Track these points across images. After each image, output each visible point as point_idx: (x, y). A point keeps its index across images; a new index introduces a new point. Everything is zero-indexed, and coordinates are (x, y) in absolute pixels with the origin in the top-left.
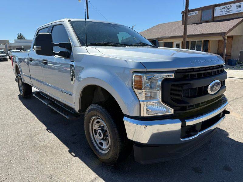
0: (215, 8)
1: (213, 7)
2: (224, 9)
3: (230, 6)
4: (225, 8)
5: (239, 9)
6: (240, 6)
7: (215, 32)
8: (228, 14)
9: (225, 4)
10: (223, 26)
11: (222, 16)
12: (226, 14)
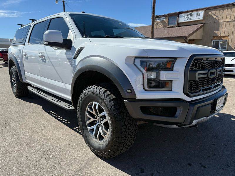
0: (179, 15)
1: (178, 14)
2: (187, 17)
3: (192, 14)
4: (187, 15)
5: (198, 17)
6: (199, 14)
7: (179, 36)
8: (190, 21)
9: (188, 12)
10: (186, 30)
11: (185, 22)
12: (188, 21)
